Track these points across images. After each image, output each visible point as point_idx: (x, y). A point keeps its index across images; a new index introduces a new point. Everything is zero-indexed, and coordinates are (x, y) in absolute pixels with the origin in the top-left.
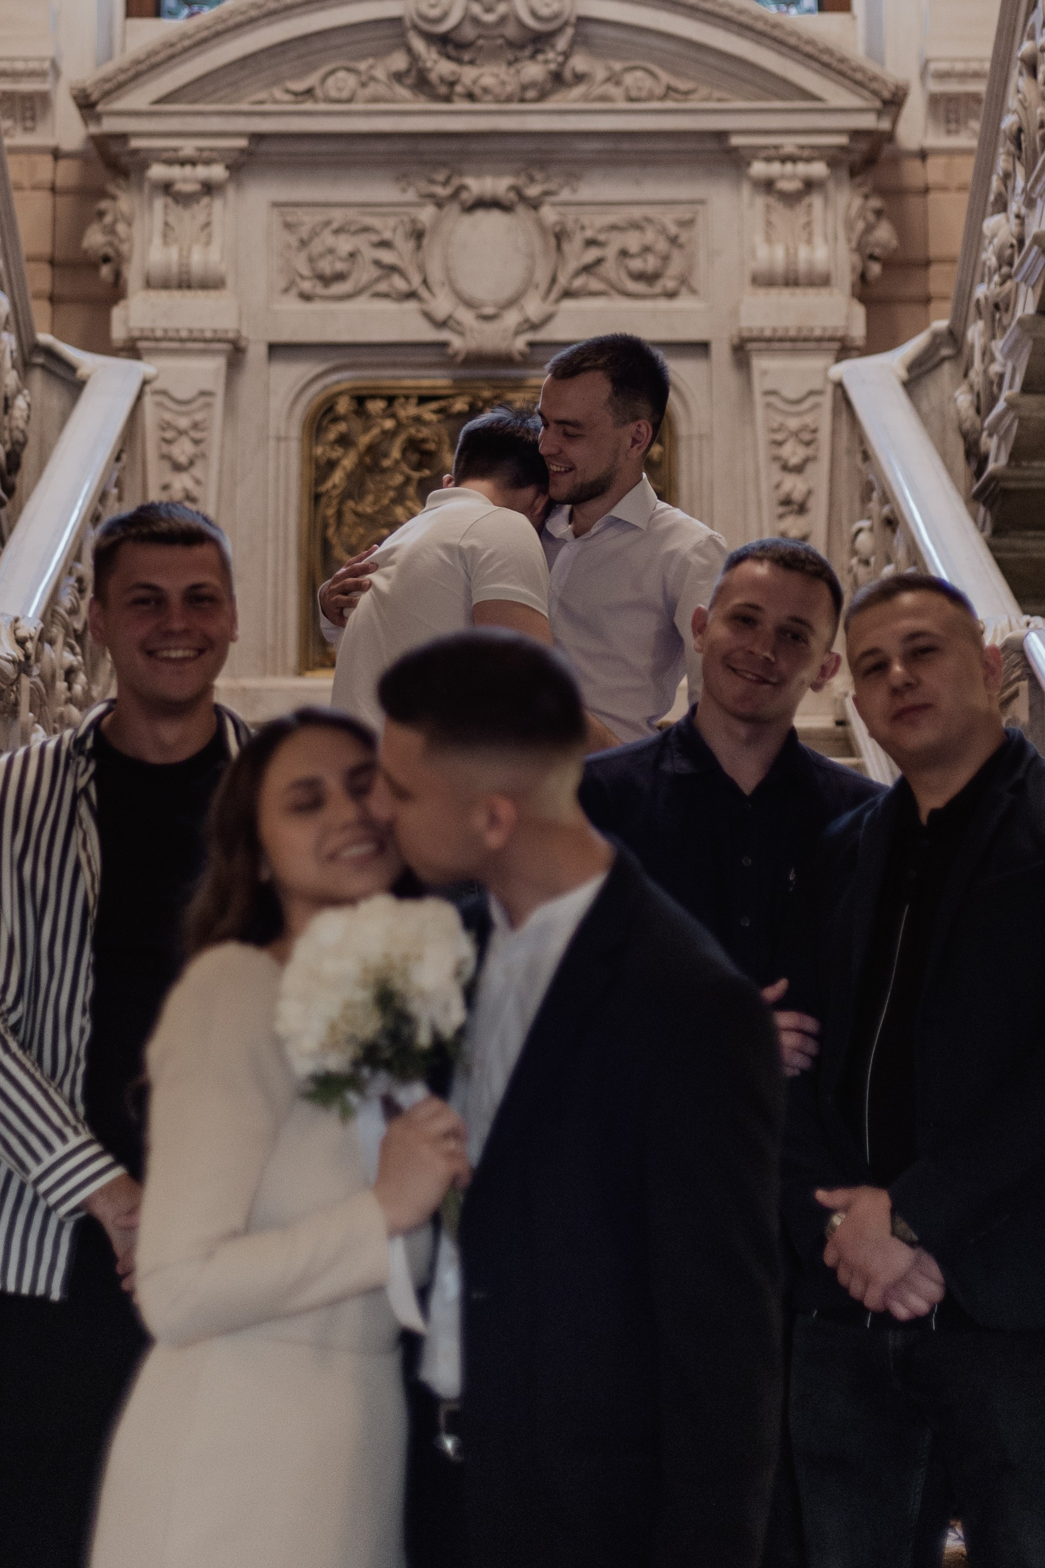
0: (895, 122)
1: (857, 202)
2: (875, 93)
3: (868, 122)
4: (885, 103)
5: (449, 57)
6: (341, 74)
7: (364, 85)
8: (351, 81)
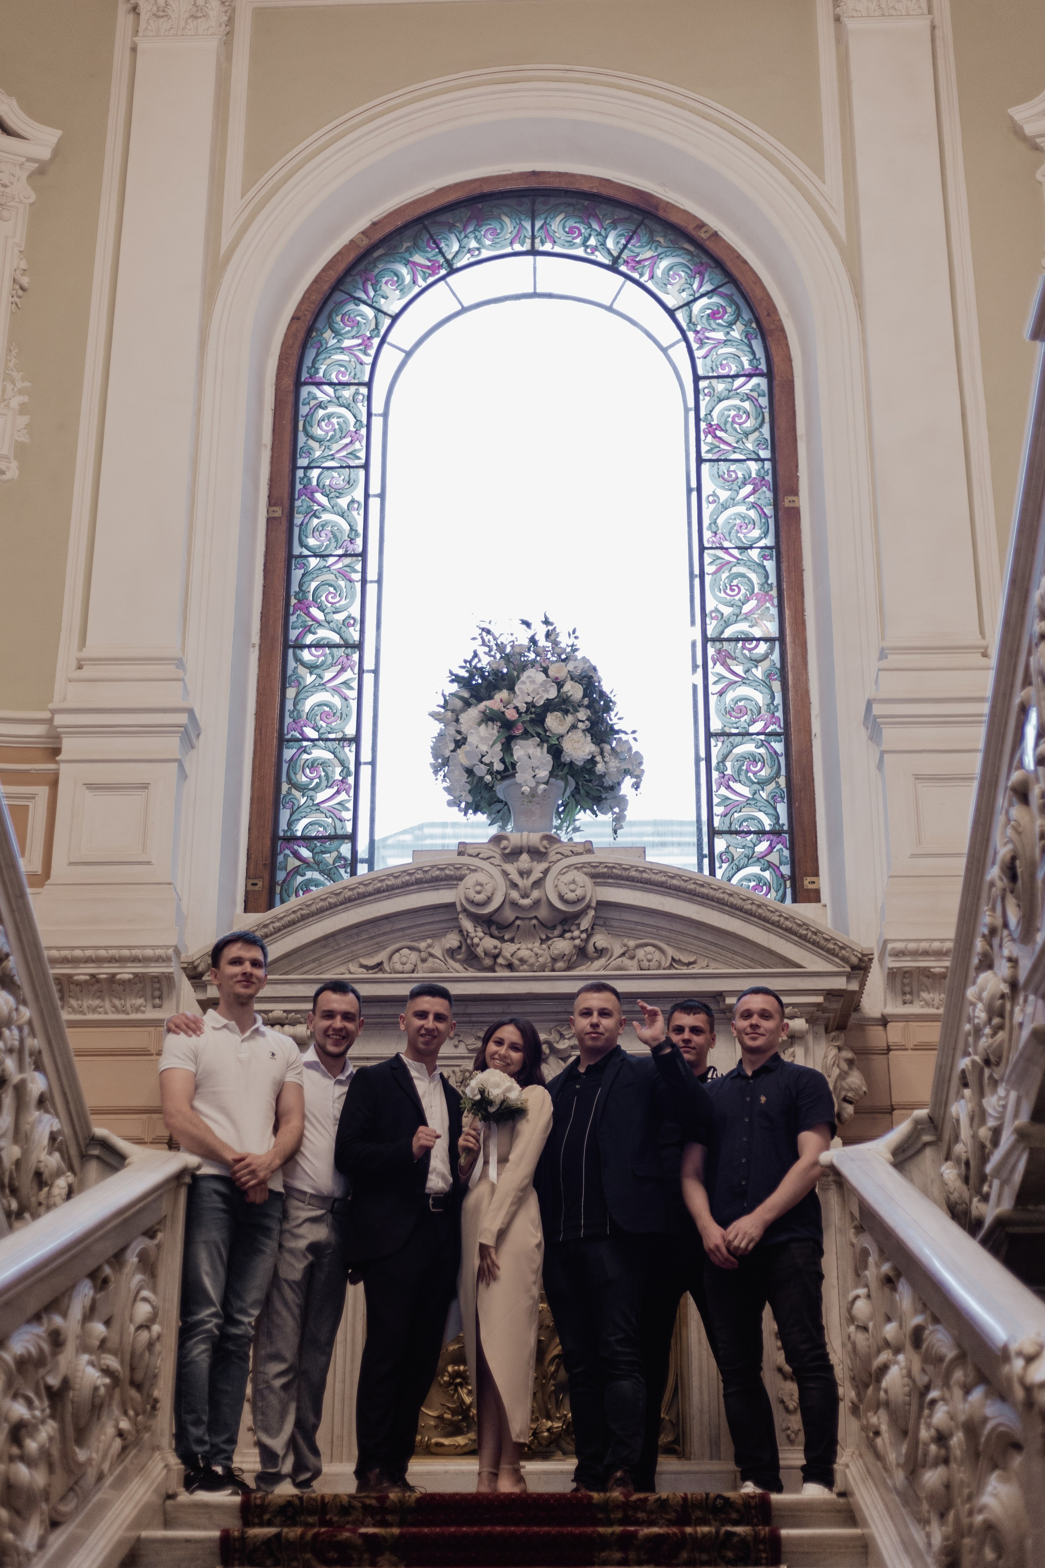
0: (862, 985)
1: (833, 1052)
2: (844, 959)
3: (840, 983)
4: (853, 968)
5: (492, 936)
6: (406, 951)
7: (424, 961)
8: (414, 957)
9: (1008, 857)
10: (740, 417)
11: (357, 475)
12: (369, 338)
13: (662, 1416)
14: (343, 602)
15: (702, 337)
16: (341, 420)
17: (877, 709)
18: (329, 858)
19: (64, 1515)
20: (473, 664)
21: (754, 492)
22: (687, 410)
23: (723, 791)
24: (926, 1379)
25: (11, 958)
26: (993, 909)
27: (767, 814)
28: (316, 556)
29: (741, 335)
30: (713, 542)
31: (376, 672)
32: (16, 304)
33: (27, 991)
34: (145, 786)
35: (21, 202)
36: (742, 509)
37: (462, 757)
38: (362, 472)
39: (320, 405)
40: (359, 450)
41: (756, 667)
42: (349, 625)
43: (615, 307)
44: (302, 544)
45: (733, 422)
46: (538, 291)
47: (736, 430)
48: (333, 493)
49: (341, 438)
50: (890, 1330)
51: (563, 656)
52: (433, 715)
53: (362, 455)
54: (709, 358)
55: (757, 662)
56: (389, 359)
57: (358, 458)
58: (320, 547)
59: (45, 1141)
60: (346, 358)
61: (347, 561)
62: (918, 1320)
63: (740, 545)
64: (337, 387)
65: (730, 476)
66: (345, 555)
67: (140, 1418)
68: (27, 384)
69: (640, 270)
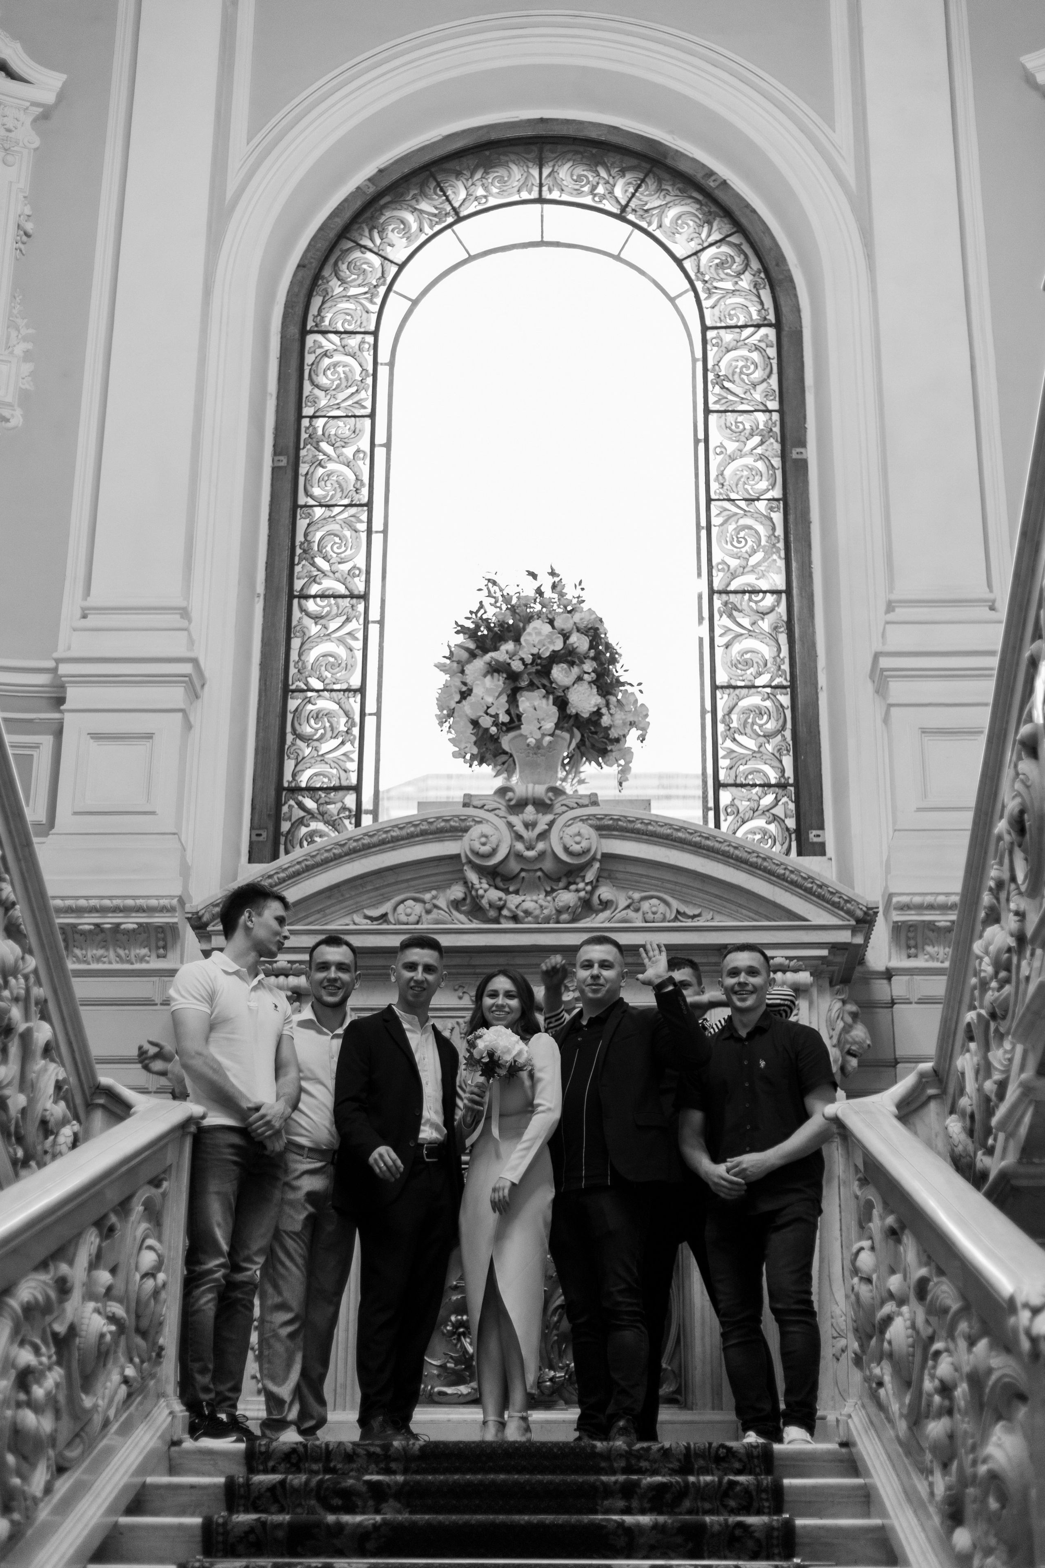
0: (867, 939)
1: (838, 1005)
2: (849, 913)
3: (844, 937)
4: (859, 921)
5: (497, 888)
6: (410, 903)
7: (428, 912)
8: (418, 908)
9: (1016, 810)
10: (748, 368)
11: (363, 424)
12: (375, 287)
13: (664, 1366)
14: (349, 552)
15: (710, 287)
16: (347, 369)
17: (884, 662)
18: (333, 808)
19: (70, 1460)
20: (479, 615)
21: (762, 443)
22: (694, 360)
23: (729, 744)
24: (930, 1331)
25: (18, 907)
26: (1001, 863)
27: (773, 767)
28: (321, 506)
29: (749, 285)
30: (721, 494)
31: (381, 622)
32: (21, 251)
33: (33, 940)
34: (149, 736)
35: (25, 147)
36: (749, 461)
37: (468, 708)
38: (368, 421)
39: (325, 354)
40: (366, 399)
41: (763, 619)
42: (354, 576)
43: (622, 256)
44: (307, 494)
45: (741, 373)
46: (545, 239)
47: (743, 380)
48: (339, 443)
49: (347, 387)
50: (894, 1282)
51: (569, 608)
52: (440, 667)
53: (368, 404)
54: (717, 308)
55: (763, 614)
56: (396, 307)
57: (364, 407)
58: (325, 497)
59: (51, 1090)
60: (352, 306)
61: (353, 510)
62: (923, 1272)
63: (748, 496)
64: (343, 336)
65: (737, 427)
66: (351, 505)
67: (145, 1365)
68: (31, 331)
69: (648, 219)
